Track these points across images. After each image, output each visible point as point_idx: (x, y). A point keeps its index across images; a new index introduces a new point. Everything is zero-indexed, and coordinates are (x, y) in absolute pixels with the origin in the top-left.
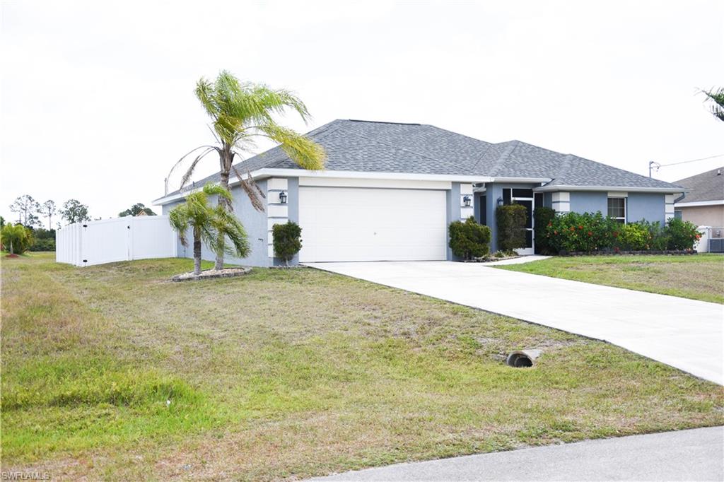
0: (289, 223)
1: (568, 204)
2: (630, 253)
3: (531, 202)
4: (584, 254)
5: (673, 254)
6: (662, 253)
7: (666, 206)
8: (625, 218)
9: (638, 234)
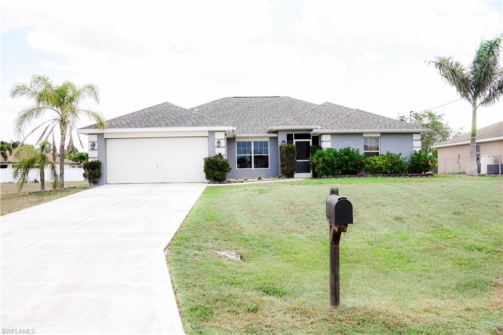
0: (98, 161)
1: (330, 143)
2: (374, 176)
3: (309, 142)
4: (333, 177)
5: (410, 177)
6: (401, 176)
7: (414, 142)
8: (379, 151)
9: (381, 163)
